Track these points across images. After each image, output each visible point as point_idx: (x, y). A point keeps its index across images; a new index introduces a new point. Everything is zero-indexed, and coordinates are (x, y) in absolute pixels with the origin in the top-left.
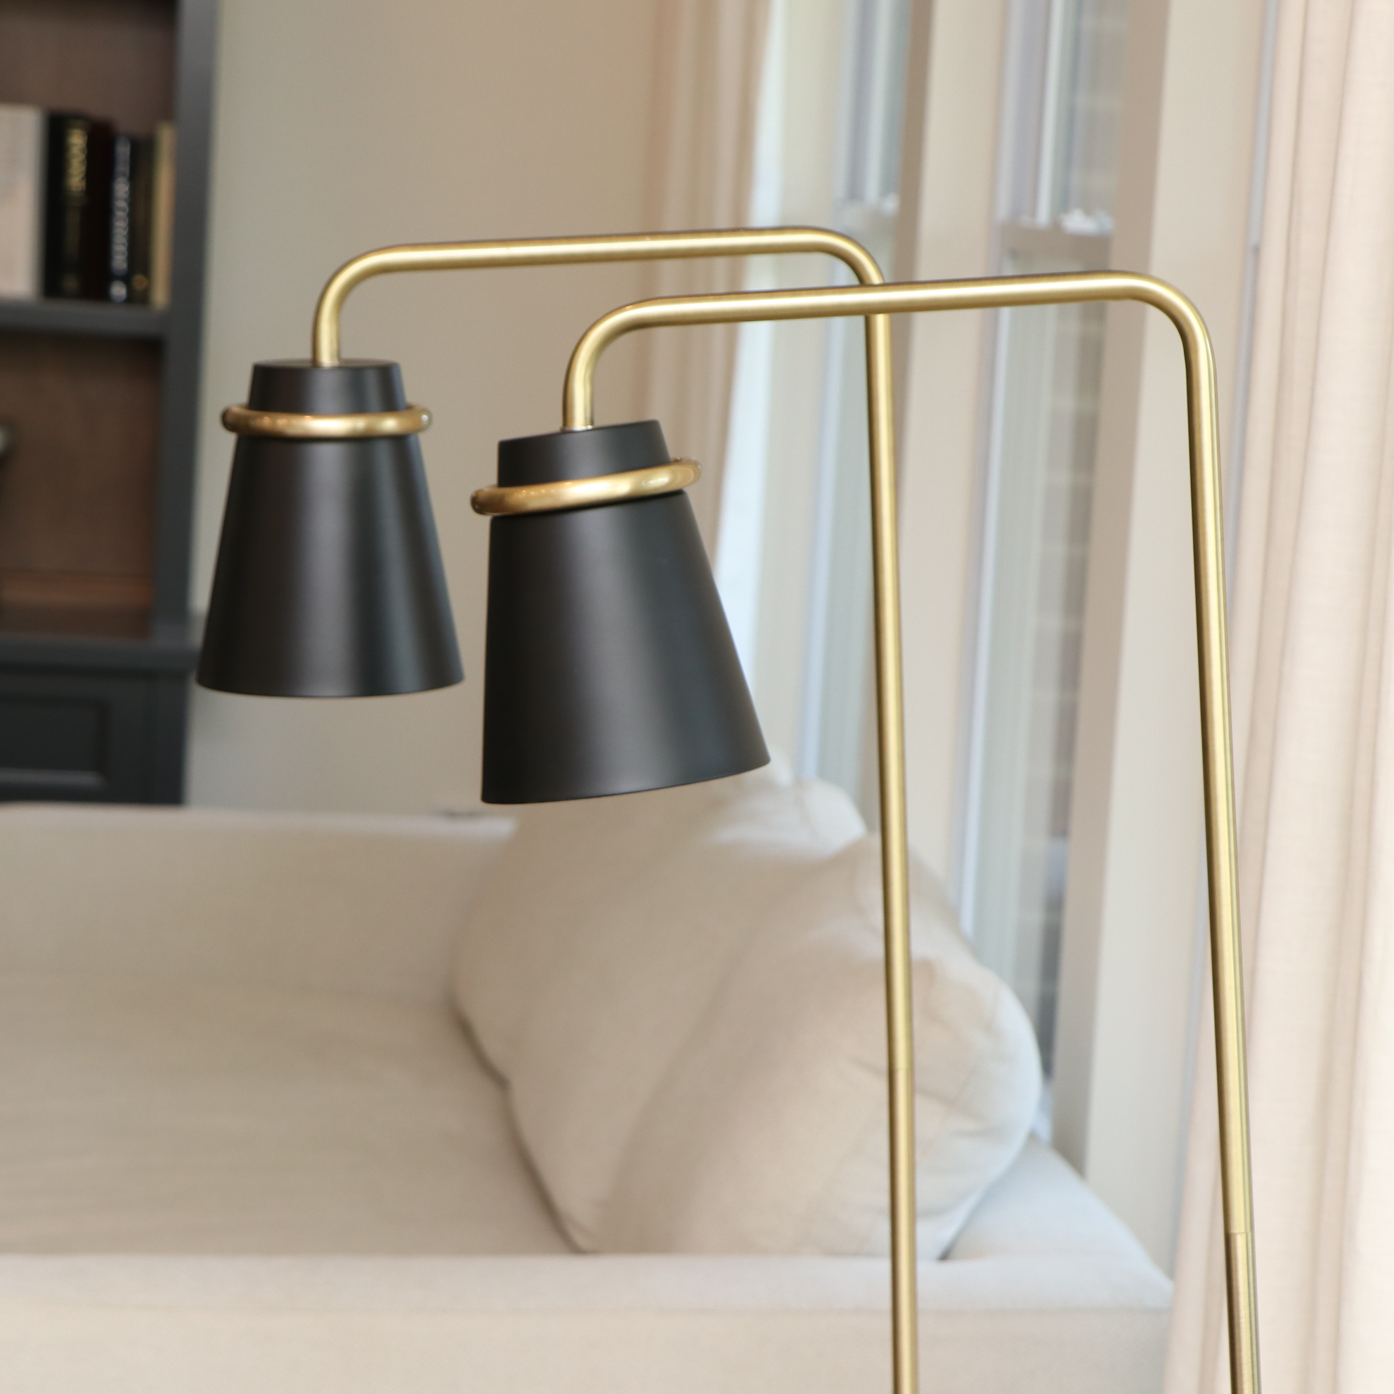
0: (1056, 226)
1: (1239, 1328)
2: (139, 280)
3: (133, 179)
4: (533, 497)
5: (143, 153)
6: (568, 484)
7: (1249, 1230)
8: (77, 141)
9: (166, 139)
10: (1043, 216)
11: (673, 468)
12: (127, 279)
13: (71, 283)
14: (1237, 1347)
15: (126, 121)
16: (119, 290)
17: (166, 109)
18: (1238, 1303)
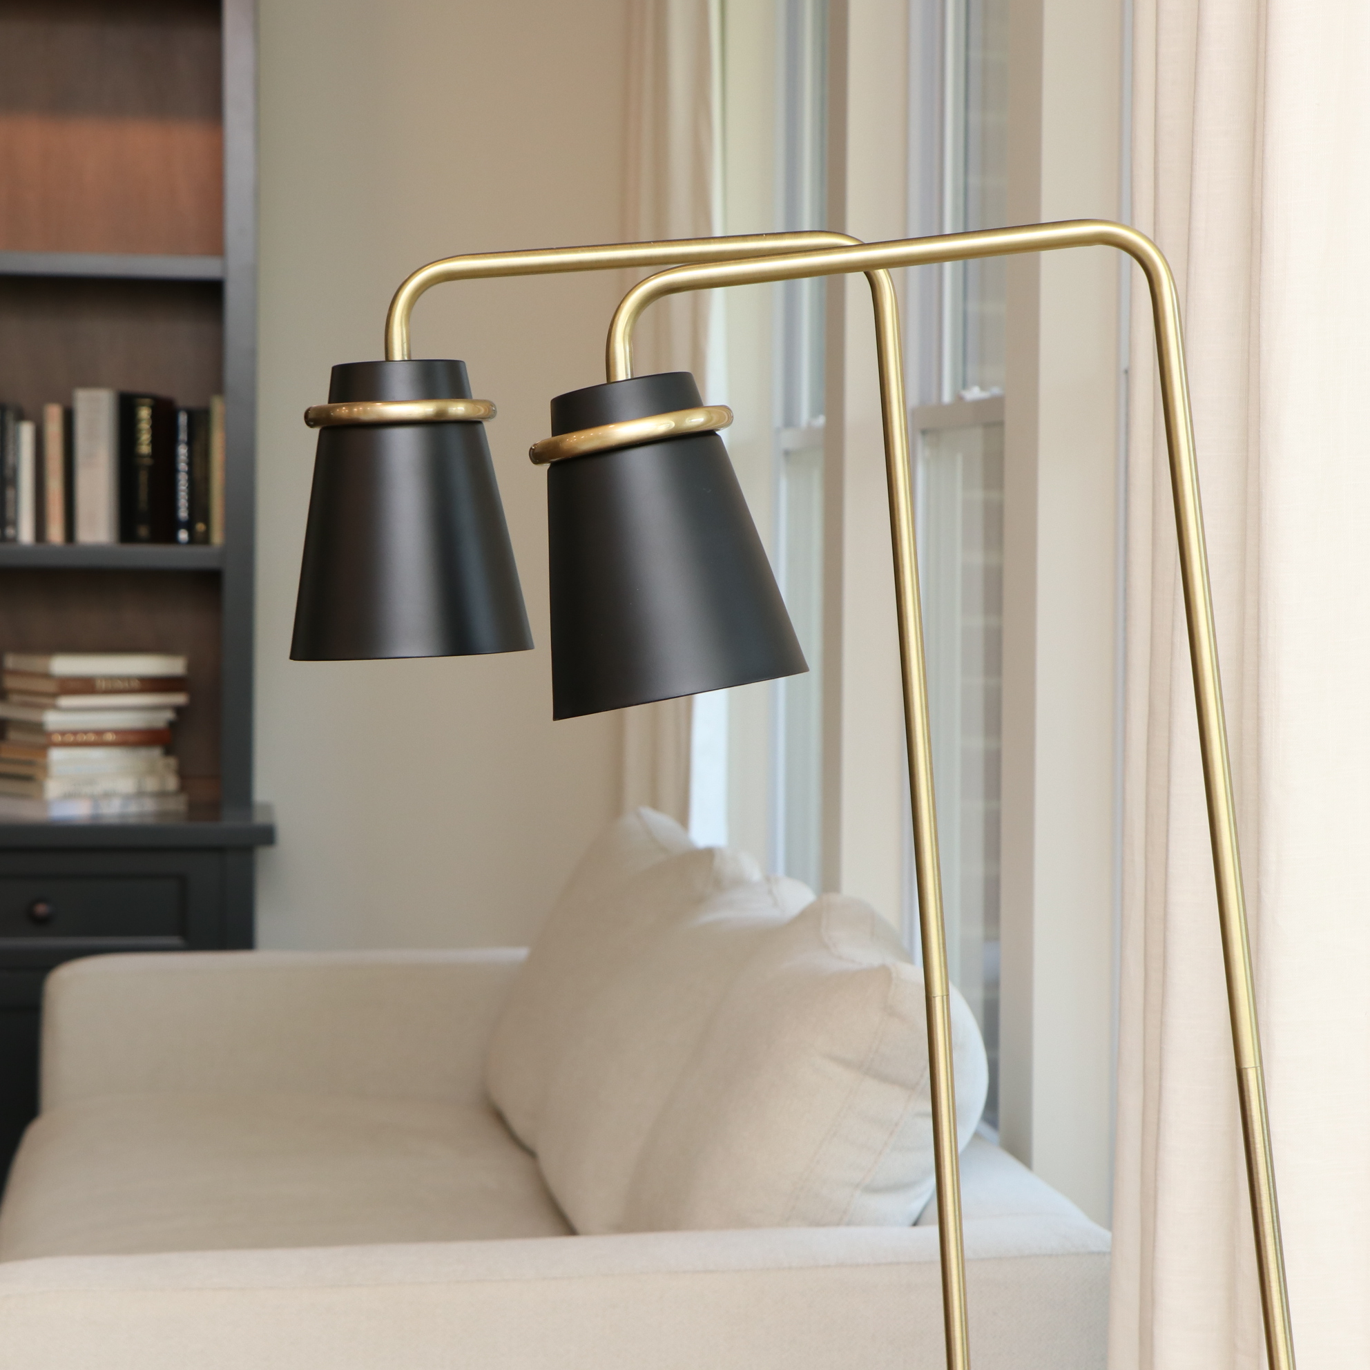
0: (959, 399)
1: (1255, 1152)
2: (200, 527)
3: (190, 443)
4: (584, 440)
5: (200, 421)
6: (612, 426)
7: (1258, 1065)
8: (144, 413)
9: (218, 408)
10: (947, 397)
11: (706, 409)
12: (189, 525)
13: (143, 531)
14: (1255, 1171)
15: (184, 397)
16: (183, 535)
17: (218, 386)
18: (1253, 1129)
